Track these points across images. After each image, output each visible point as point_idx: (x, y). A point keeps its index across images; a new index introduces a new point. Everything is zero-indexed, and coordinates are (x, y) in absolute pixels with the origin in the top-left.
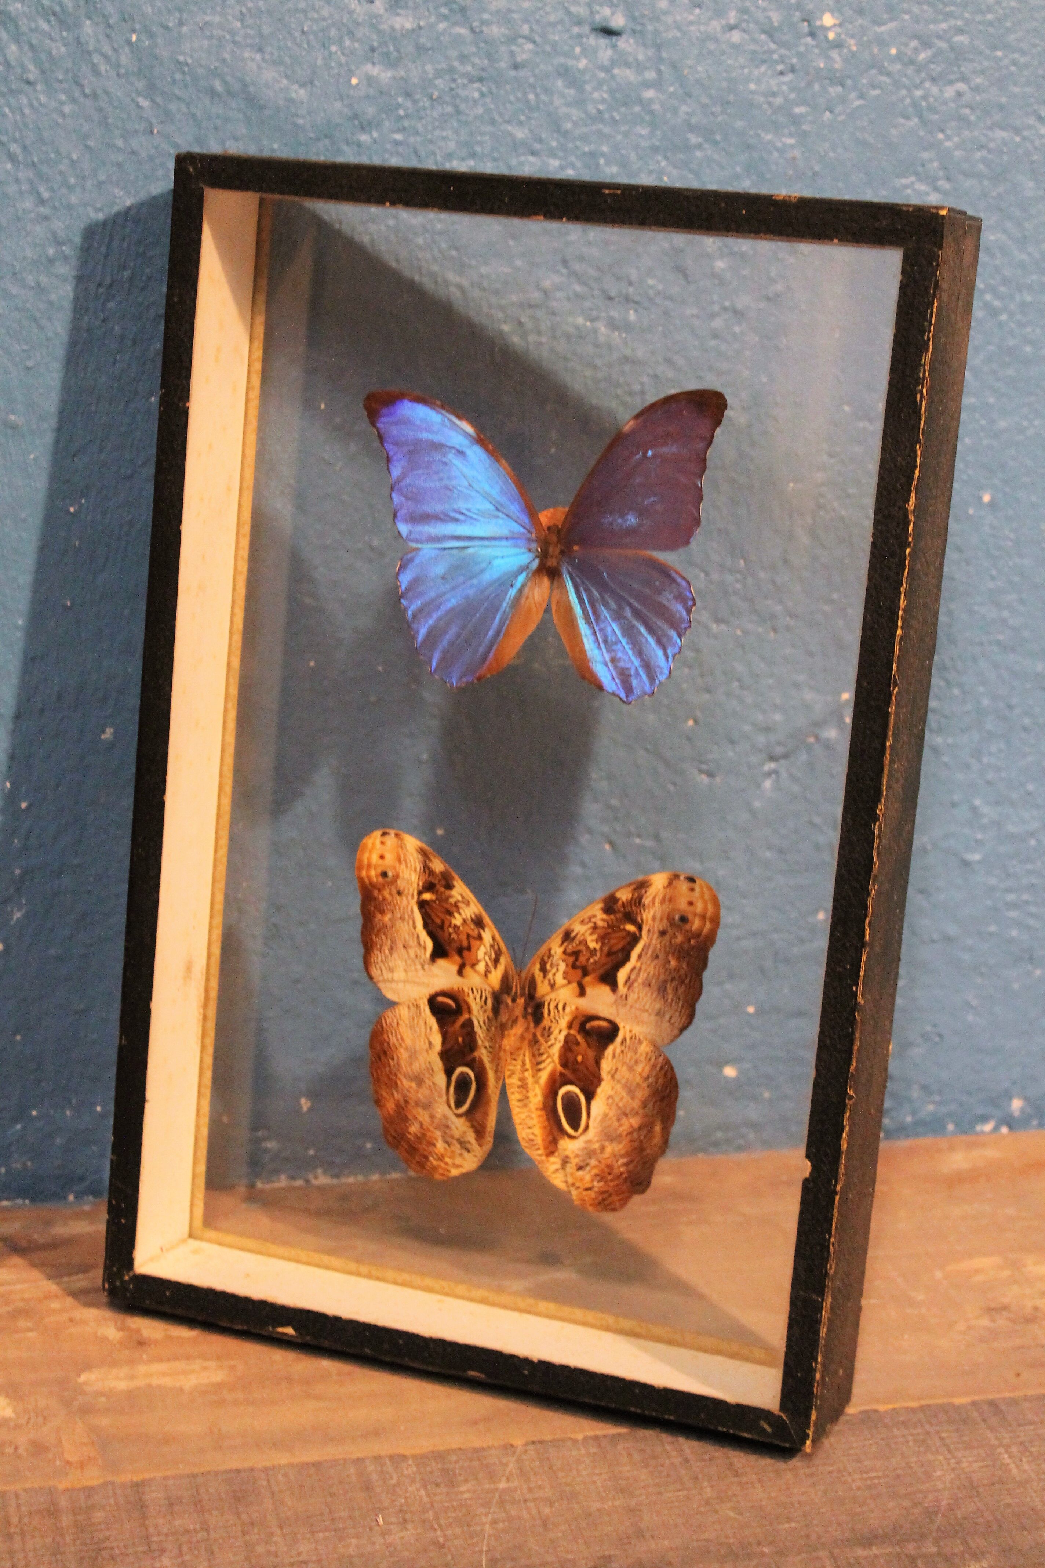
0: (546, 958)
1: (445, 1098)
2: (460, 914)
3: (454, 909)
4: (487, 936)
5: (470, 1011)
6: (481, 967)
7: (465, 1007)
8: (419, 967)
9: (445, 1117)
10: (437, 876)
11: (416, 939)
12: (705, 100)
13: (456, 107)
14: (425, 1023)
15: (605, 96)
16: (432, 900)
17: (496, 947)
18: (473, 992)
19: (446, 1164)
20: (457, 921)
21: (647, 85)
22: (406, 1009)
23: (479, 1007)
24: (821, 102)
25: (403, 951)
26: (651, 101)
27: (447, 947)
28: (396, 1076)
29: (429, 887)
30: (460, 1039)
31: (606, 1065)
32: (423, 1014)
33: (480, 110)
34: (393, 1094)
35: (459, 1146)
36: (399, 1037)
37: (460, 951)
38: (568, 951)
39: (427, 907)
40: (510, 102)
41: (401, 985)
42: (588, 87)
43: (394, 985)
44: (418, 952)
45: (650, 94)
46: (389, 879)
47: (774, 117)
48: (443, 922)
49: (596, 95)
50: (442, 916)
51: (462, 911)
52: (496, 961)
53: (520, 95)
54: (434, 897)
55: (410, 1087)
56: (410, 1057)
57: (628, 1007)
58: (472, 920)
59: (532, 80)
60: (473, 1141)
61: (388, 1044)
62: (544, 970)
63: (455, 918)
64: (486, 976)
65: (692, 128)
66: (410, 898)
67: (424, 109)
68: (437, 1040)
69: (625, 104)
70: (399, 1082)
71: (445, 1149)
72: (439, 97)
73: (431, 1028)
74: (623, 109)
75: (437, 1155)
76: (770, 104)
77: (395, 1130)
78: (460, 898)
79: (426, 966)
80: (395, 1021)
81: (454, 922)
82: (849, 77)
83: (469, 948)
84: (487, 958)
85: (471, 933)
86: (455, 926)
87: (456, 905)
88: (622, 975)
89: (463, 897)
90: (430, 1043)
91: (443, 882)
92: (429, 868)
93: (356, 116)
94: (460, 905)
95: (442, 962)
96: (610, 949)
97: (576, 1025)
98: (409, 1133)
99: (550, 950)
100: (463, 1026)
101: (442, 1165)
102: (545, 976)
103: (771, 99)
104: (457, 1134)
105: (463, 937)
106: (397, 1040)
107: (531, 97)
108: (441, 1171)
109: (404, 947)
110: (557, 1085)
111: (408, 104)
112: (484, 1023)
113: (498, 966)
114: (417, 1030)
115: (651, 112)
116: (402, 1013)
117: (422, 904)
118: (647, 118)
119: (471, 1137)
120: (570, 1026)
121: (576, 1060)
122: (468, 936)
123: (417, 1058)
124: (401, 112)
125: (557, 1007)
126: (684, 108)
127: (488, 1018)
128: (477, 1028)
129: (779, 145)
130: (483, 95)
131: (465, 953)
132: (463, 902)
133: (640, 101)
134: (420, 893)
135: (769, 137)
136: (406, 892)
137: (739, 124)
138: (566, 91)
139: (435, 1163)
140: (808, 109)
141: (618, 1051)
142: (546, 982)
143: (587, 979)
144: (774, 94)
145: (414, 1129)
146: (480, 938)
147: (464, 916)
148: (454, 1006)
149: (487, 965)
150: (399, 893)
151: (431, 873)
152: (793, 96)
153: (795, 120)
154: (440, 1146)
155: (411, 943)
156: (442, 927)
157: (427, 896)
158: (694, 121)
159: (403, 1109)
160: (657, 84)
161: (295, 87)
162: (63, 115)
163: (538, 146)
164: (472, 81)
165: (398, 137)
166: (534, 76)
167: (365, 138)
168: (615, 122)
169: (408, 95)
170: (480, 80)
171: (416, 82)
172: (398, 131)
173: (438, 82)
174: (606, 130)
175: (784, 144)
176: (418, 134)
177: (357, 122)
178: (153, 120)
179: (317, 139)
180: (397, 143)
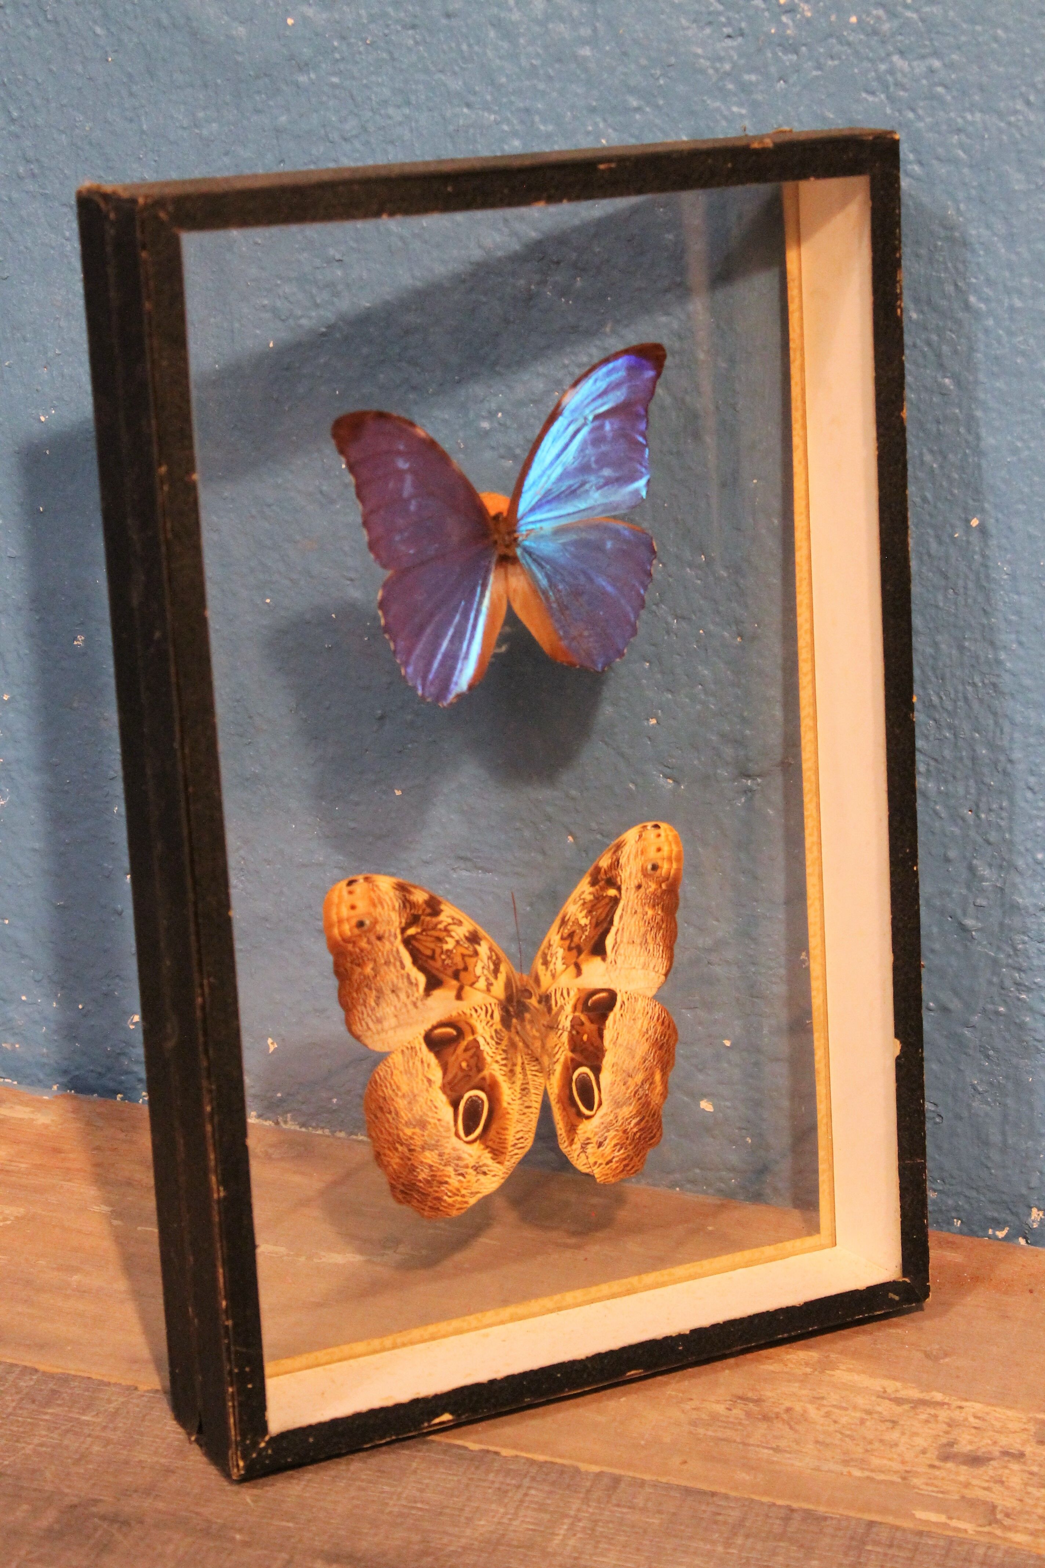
0: (546, 951)
1: (453, 1130)
2: (452, 937)
3: (445, 934)
4: (483, 949)
5: (473, 1032)
6: (482, 984)
7: (466, 1029)
8: (410, 1007)
9: (454, 1149)
10: (419, 906)
11: (405, 980)
12: (643, 62)
13: (390, 53)
14: (422, 1062)
15: (540, 51)
16: (418, 933)
17: (494, 958)
18: (476, 1011)
19: (463, 1196)
20: (450, 945)
21: (584, 42)
22: (400, 1056)
23: (484, 1023)
24: (773, 70)
25: (392, 997)
26: (585, 58)
27: (441, 976)
28: (397, 1128)
29: (414, 920)
30: (464, 1065)
31: (608, 1034)
32: (419, 1053)
33: (414, 58)
34: (396, 1149)
35: (474, 1173)
36: (394, 1087)
37: (456, 975)
38: (565, 935)
39: (414, 943)
40: (444, 52)
41: (391, 1033)
42: (522, 41)
43: (383, 1035)
44: (410, 991)
45: (586, 51)
46: (365, 928)
47: (721, 84)
48: (434, 951)
49: (530, 49)
50: (432, 945)
51: (453, 934)
52: (496, 971)
53: (453, 45)
54: (419, 930)
55: (414, 1133)
56: (410, 1103)
57: (618, 971)
58: (467, 938)
59: (464, 30)
60: (490, 1162)
61: (384, 1098)
62: (546, 963)
63: (447, 943)
64: (488, 990)
65: (632, 91)
66: (392, 939)
67: (360, 53)
68: (437, 1075)
69: (559, 60)
70: (401, 1134)
71: (460, 1181)
72: (373, 42)
73: (429, 1065)
74: (557, 66)
75: (451, 1191)
76: (717, 70)
77: (403, 1185)
78: (450, 921)
79: (419, 1004)
80: (389, 1072)
81: (446, 947)
82: (804, 45)
83: (466, 969)
84: (486, 972)
85: (466, 952)
86: (448, 951)
87: (446, 930)
88: (609, 942)
89: (453, 919)
90: (429, 1081)
91: (428, 911)
92: (409, 901)
93: (292, 57)
94: (451, 927)
95: (437, 993)
96: (597, 919)
97: (580, 1007)
98: (420, 1181)
99: (550, 941)
100: (466, 1050)
101: (459, 1199)
102: (547, 969)
103: (718, 65)
104: (471, 1162)
105: (458, 959)
106: (393, 1090)
107: (464, 47)
108: (458, 1206)
109: (393, 991)
110: (571, 1071)
111: (344, 48)
112: (492, 1037)
113: (499, 975)
114: (414, 1072)
115: (586, 70)
116: (396, 1061)
117: (407, 942)
118: (583, 76)
119: (487, 1158)
120: (575, 1008)
121: (582, 1040)
122: (463, 956)
123: (417, 1101)
124: (337, 56)
125: (562, 994)
126: (621, 69)
127: (496, 1031)
128: (483, 1046)
129: (726, 113)
130: (417, 43)
131: (463, 975)
132: (454, 924)
133: (575, 57)
134: (403, 930)
135: (718, 104)
136: (387, 935)
137: (681, 88)
138: (500, 43)
139: (449, 1200)
140: (760, 78)
141: (618, 1016)
142: (549, 973)
143: (582, 956)
144: (720, 59)
145: (423, 1174)
146: (476, 953)
147: (457, 938)
148: (455, 1033)
149: (487, 979)
150: (380, 938)
151: (413, 905)
152: (742, 62)
153: (745, 88)
154: (454, 1181)
155: (400, 985)
156: (433, 957)
157: (412, 931)
158: (632, 82)
159: (409, 1159)
160: (593, 41)
161: (235, 24)
162: (29, 38)
163: (472, 99)
164: (405, 27)
165: (335, 80)
166: (467, 25)
167: (302, 79)
168: (550, 78)
169: (343, 38)
170: (414, 27)
171: (350, 25)
172: (334, 74)
173: (372, 26)
174: (541, 86)
175: (733, 113)
176: (353, 78)
177: (294, 62)
178: (108, 49)
179: (257, 77)
180: (334, 86)
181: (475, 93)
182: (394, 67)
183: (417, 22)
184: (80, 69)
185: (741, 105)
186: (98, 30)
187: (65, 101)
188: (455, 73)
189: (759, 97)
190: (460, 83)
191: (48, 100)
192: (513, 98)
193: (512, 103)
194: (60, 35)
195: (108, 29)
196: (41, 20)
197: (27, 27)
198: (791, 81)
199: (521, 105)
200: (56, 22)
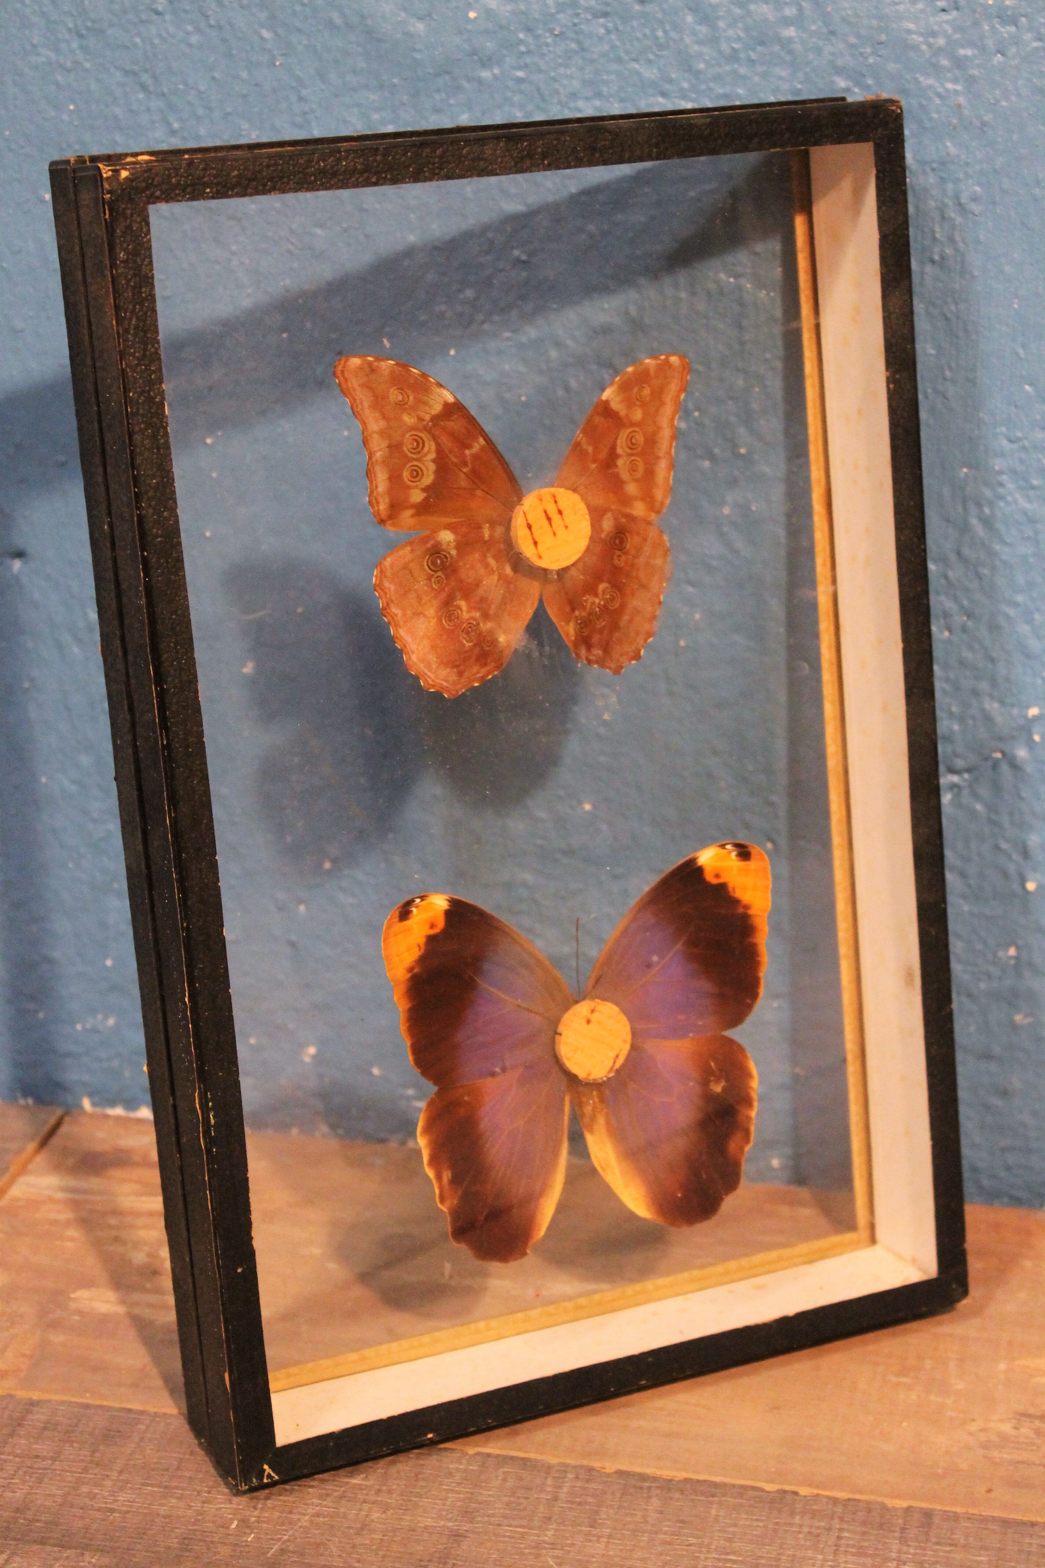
12: (853, 40)
13: (579, 43)
15: (741, 34)
21: (787, 22)
24: (990, 43)
26: (790, 40)
33: (606, 47)
40: (637, 39)
42: (721, 24)
45: (790, 32)
47: (934, 60)
49: (730, 33)
53: (647, 31)
59: (659, 16)
65: (839, 71)
67: (547, 45)
69: (762, 43)
72: (562, 33)
74: (759, 48)
76: (930, 46)
82: (1024, 16)
93: (474, 52)
103: (931, 40)
107: (660, 33)
111: (530, 40)
115: (790, 52)
118: (788, 58)
124: (523, 49)
126: (828, 49)
129: (940, 90)
130: (608, 32)
133: (779, 40)
135: (931, 81)
137: (892, 67)
138: (698, 28)
140: (976, 52)
144: (934, 34)
152: (957, 36)
153: (960, 63)
158: (840, 62)
160: (798, 21)
161: (412, 21)
162: (190, 45)
163: (667, 87)
164: (596, 16)
165: (520, 74)
166: (663, 10)
167: (485, 74)
168: (753, 62)
169: (529, 30)
170: (605, 15)
171: (537, 16)
172: (519, 68)
173: (561, 16)
174: (742, 71)
175: (947, 90)
176: (540, 71)
177: (476, 57)
178: (276, 52)
179: (438, 75)
180: (520, 81)
181: (671, 81)
182: (584, 58)
183: (609, 9)
184: (244, 74)
185: (955, 81)
186: (265, 34)
187: (229, 110)
188: (649, 61)
189: (975, 72)
190: (655, 71)
191: (210, 109)
192: (712, 85)
193: (710, 89)
194: (224, 41)
195: (275, 32)
196: (203, 25)
197: (188, 33)
198: (1009, 54)
199: (721, 91)
200: (220, 28)
